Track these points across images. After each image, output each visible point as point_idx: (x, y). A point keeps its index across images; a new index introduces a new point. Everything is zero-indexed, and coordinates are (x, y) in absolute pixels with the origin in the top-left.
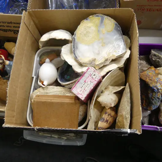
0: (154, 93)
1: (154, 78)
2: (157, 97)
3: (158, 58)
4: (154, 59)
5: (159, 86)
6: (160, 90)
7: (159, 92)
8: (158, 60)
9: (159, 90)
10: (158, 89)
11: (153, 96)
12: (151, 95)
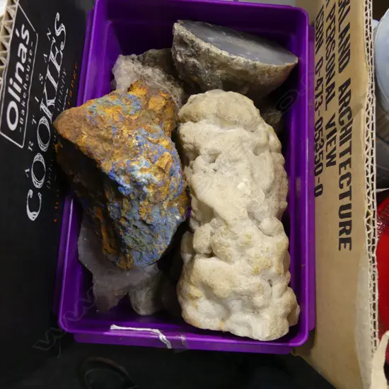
0: (125, 201)
1: (125, 133)
2: (138, 217)
3: (192, 56)
4: (180, 59)
5: (142, 170)
6: (148, 185)
7: (144, 196)
8: (192, 60)
9: (145, 189)
10: (137, 184)
11: (123, 214)
12: (115, 210)
